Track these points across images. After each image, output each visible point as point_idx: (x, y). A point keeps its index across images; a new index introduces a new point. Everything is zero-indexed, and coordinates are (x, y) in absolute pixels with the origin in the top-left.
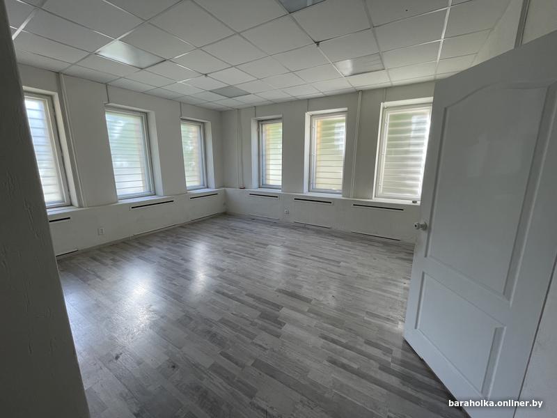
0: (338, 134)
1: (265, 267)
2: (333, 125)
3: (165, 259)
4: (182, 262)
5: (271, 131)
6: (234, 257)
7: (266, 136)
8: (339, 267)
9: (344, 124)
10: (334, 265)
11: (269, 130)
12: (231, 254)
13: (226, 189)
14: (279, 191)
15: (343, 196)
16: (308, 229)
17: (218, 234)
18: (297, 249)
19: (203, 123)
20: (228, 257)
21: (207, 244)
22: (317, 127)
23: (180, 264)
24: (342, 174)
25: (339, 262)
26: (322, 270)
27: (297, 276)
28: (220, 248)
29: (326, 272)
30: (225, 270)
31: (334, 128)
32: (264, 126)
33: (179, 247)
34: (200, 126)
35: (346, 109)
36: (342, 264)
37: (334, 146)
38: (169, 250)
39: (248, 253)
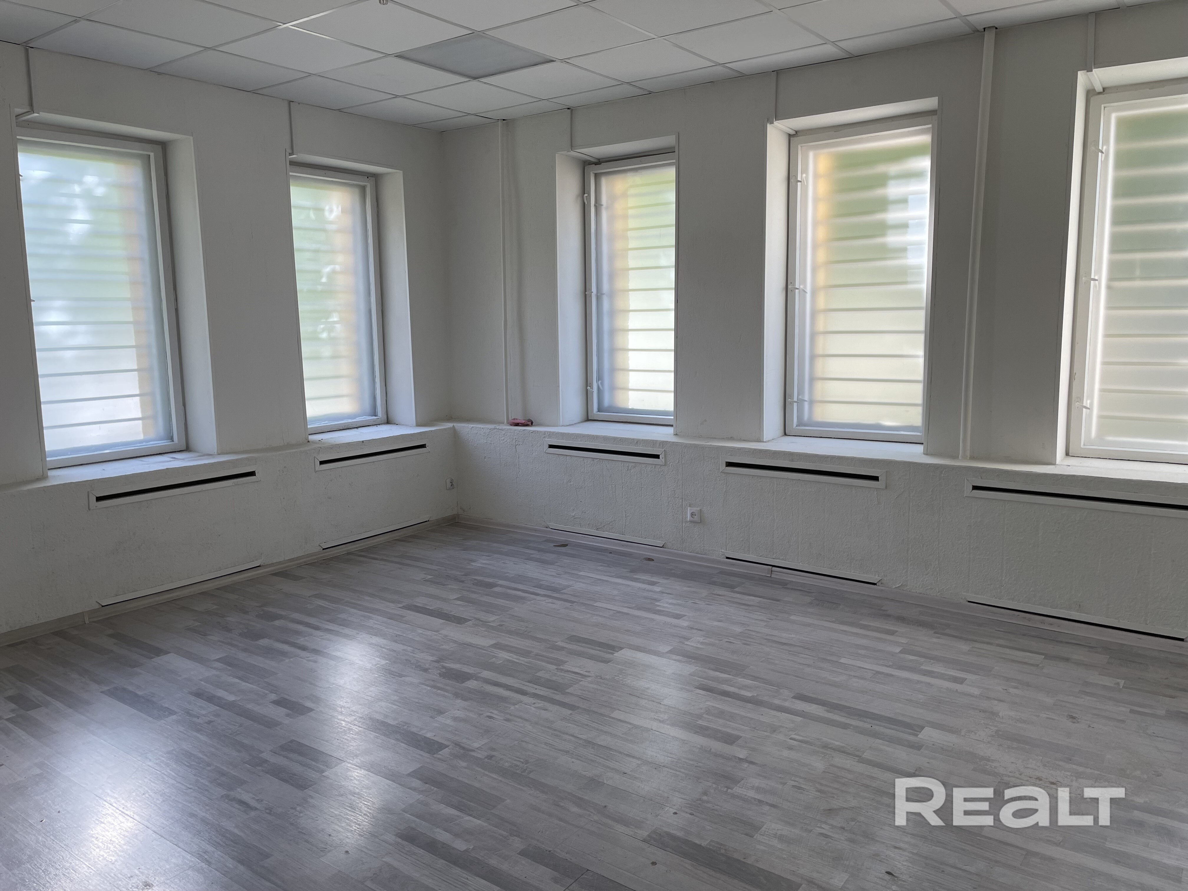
0: (903, 201)
1: (603, 740)
2: (881, 169)
3: (211, 699)
4: (278, 713)
5: (632, 202)
6: (483, 698)
7: (612, 219)
8: (917, 747)
9: (925, 163)
10: (891, 740)
11: (625, 195)
12: (472, 684)
13: (458, 426)
14: (665, 434)
15: (926, 453)
16: (784, 585)
17: (420, 601)
18: (738, 669)
19: (375, 177)
20: (457, 695)
21: (375, 640)
22: (816, 176)
23: (270, 724)
24: (921, 361)
25: (915, 728)
26: (839, 760)
27: (736, 781)
28: (426, 658)
29: (860, 768)
30: (441, 747)
31: (882, 180)
32: (604, 181)
33: (268, 652)
34: (363, 189)
35: (930, 103)
36: (928, 734)
37: (885, 252)
38: (229, 662)
39: (536, 681)
